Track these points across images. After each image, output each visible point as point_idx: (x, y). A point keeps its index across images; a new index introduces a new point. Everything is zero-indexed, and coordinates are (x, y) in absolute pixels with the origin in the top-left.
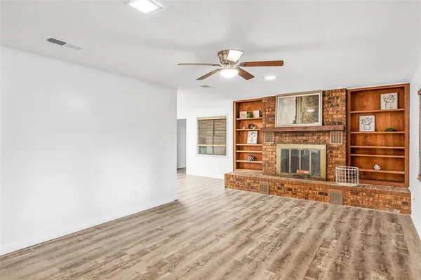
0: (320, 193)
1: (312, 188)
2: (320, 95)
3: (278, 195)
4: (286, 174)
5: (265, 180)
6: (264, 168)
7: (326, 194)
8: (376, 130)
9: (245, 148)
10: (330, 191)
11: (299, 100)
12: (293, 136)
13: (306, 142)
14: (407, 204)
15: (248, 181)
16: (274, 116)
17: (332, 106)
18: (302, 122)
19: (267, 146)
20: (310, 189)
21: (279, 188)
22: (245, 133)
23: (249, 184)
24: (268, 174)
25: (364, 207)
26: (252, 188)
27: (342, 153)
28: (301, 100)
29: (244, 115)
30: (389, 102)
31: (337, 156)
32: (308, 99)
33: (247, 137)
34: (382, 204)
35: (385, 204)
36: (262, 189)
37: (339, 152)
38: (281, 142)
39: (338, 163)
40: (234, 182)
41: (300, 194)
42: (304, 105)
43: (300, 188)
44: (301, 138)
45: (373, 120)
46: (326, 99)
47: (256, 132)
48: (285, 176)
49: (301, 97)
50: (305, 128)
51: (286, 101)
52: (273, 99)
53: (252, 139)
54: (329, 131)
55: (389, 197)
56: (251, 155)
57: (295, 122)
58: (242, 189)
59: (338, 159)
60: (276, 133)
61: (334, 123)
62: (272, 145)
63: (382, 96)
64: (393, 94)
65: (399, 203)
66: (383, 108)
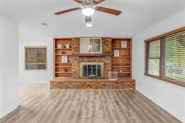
0: (103, 85)
1: (99, 83)
2: (101, 39)
3: (82, 89)
4: (86, 77)
5: (75, 82)
6: (72, 75)
7: (106, 85)
8: (120, 56)
9: (60, 65)
10: (107, 84)
11: (91, 41)
12: (88, 58)
13: (94, 61)
14: (134, 85)
15: (66, 83)
16: (79, 48)
17: (106, 45)
18: (93, 51)
19: (75, 64)
20: (99, 84)
21: (83, 85)
22: (60, 57)
23: (66, 85)
24: (75, 79)
25: (120, 88)
26: (68, 87)
27: (110, 66)
28: (93, 41)
29: (60, 46)
30: (124, 45)
31: (108, 67)
32: (96, 41)
33: (61, 59)
34: (126, 87)
35: (127, 86)
36: (74, 87)
37: (109, 65)
38: (82, 61)
39: (108, 70)
40: (57, 85)
41: (94, 87)
42: (94, 43)
43: (94, 84)
44: (92, 59)
45: (119, 52)
46: (104, 41)
47: (67, 56)
48: (85, 79)
49: (92, 39)
50: (95, 54)
51: (85, 41)
52: (78, 39)
53: (64, 60)
54: (104, 56)
55: (129, 83)
56: (64, 69)
57: (90, 51)
58: (62, 88)
59: (108, 69)
60: (80, 57)
61: (107, 53)
62: (77, 63)
63: (122, 42)
64: (125, 42)
65: (132, 85)
66: (122, 47)
